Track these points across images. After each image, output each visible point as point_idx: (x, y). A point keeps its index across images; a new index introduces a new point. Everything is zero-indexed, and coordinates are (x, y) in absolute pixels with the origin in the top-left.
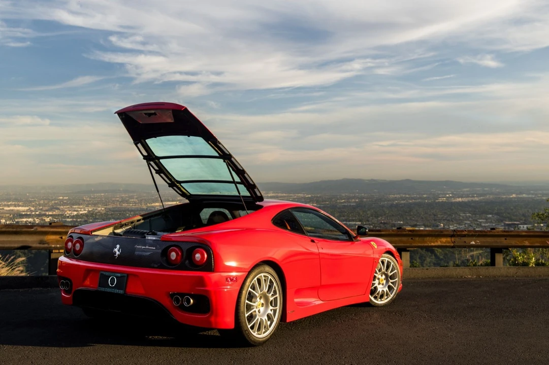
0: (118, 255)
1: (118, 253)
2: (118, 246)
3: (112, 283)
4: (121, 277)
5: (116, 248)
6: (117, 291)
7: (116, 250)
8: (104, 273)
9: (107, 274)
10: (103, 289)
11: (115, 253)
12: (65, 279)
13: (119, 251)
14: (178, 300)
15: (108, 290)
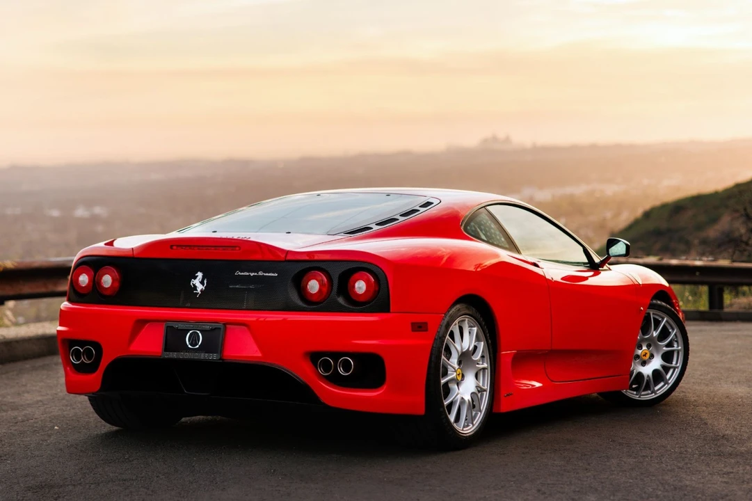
0: (201, 291)
1: (200, 287)
2: (200, 275)
3: (194, 342)
4: (212, 330)
5: (195, 278)
6: (203, 356)
7: (197, 282)
8: (176, 325)
9: (180, 326)
10: (174, 355)
11: (195, 287)
12: (82, 343)
13: (202, 283)
14: (326, 366)
15: (187, 356)
